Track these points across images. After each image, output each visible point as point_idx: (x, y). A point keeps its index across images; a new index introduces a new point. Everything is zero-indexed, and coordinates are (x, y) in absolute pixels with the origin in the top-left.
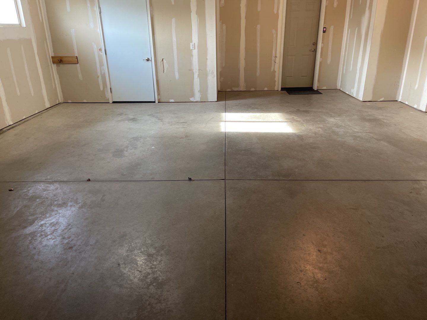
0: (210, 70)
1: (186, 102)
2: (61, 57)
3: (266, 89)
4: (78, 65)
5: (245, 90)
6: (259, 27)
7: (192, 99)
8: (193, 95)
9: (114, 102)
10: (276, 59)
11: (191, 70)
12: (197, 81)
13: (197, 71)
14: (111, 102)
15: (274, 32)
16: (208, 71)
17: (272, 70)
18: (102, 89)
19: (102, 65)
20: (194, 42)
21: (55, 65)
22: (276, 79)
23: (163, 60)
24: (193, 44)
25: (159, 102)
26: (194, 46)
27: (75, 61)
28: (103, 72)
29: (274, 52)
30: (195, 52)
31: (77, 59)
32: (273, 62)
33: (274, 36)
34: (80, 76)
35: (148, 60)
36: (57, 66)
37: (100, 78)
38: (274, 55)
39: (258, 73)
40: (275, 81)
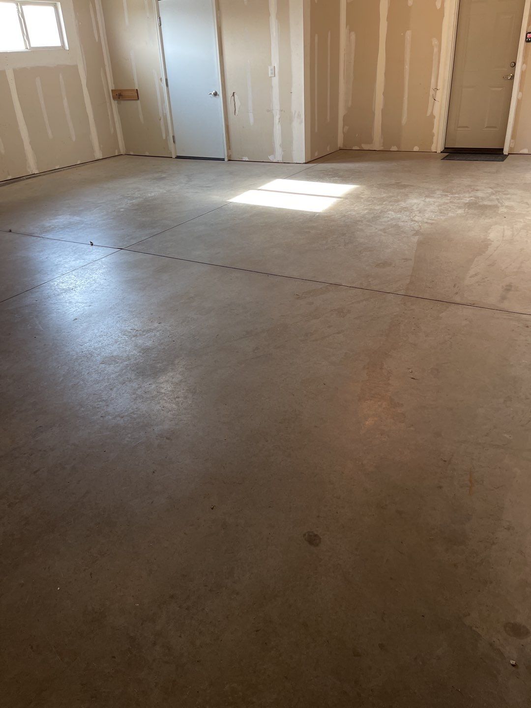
0: (295, 112)
1: (263, 162)
2: (120, 90)
3: (416, 149)
4: (139, 102)
5: (382, 148)
6: (409, 34)
7: (271, 158)
8: (272, 152)
9: (178, 157)
10: (436, 93)
11: (270, 111)
12: (277, 129)
13: (278, 112)
14: (174, 157)
15: (435, 42)
16: (293, 114)
17: (429, 114)
18: (164, 138)
19: (163, 102)
20: (273, 65)
21: (116, 102)
22: (435, 131)
23: (233, 95)
24: (273, 68)
25: (229, 160)
26: (273, 72)
27: (135, 95)
28: (165, 112)
29: (433, 81)
30: (275, 81)
31: (137, 93)
32: (431, 100)
33: (436, 50)
34: (141, 117)
35: (216, 94)
36: (118, 103)
37: (162, 120)
38: (433, 86)
39: (404, 120)
40: (433, 135)
